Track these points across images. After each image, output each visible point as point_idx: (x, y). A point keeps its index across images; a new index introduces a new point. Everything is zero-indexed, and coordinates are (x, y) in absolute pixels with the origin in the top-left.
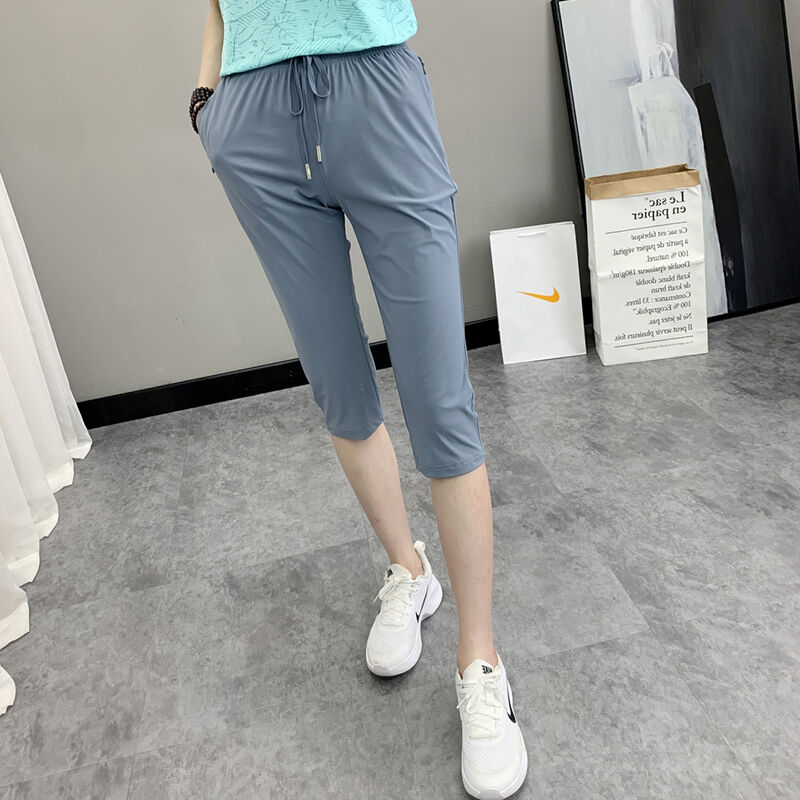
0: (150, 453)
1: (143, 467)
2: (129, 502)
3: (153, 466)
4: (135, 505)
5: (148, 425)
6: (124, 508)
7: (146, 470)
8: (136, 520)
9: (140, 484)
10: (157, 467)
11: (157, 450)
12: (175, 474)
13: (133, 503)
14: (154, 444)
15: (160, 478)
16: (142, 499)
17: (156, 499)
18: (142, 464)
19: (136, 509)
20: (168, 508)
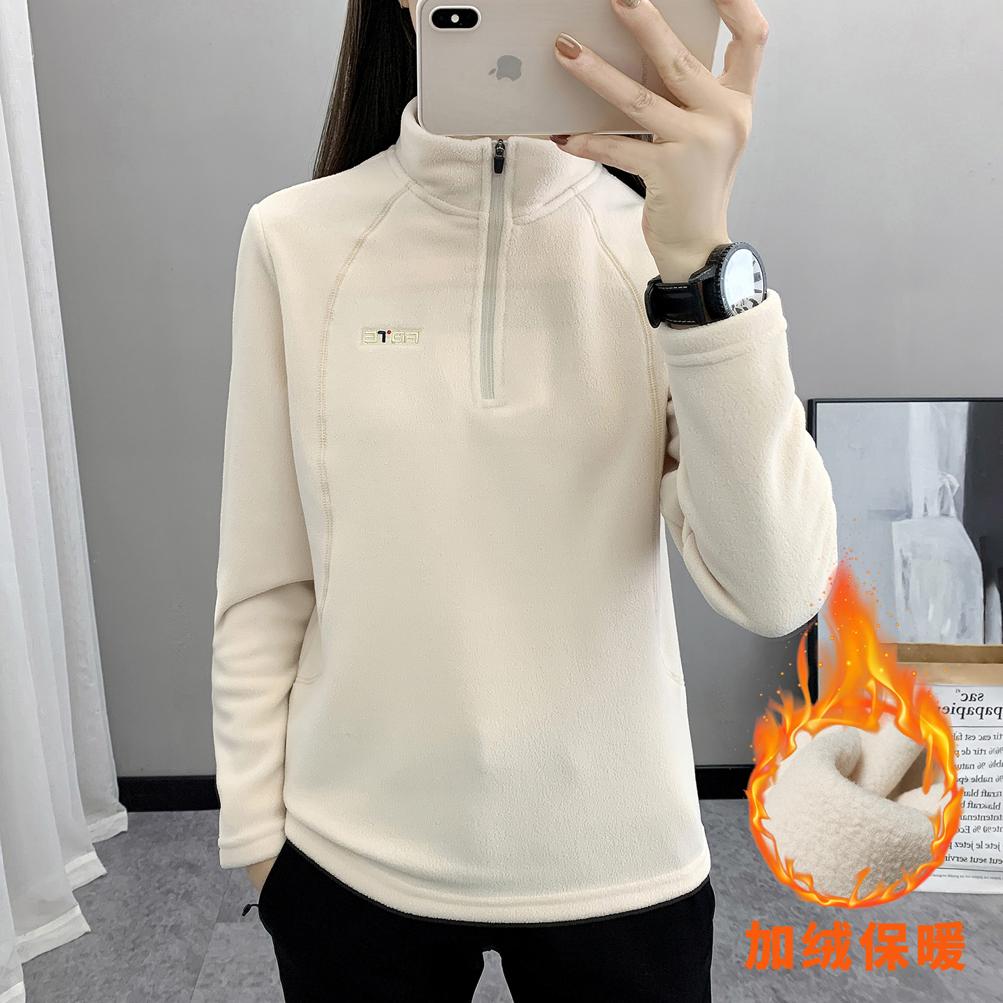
0: (181, 870)
1: (169, 891)
2: (139, 946)
3: (183, 891)
4: (146, 953)
5: (189, 822)
6: (131, 954)
7: (172, 896)
8: (142, 980)
9: (160, 919)
10: (187, 896)
11: (192, 868)
12: (208, 913)
13: (144, 948)
14: (189, 856)
15: (188, 915)
16: (157, 944)
17: (175, 949)
18: (168, 886)
19: (147, 961)
20: (188, 969)
